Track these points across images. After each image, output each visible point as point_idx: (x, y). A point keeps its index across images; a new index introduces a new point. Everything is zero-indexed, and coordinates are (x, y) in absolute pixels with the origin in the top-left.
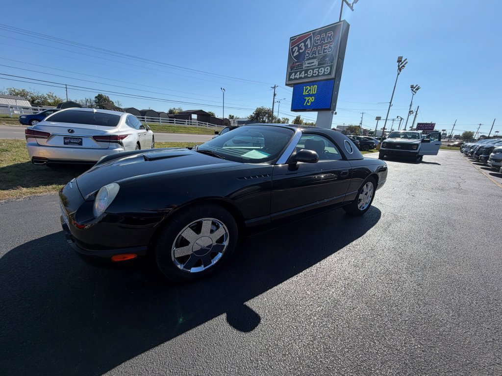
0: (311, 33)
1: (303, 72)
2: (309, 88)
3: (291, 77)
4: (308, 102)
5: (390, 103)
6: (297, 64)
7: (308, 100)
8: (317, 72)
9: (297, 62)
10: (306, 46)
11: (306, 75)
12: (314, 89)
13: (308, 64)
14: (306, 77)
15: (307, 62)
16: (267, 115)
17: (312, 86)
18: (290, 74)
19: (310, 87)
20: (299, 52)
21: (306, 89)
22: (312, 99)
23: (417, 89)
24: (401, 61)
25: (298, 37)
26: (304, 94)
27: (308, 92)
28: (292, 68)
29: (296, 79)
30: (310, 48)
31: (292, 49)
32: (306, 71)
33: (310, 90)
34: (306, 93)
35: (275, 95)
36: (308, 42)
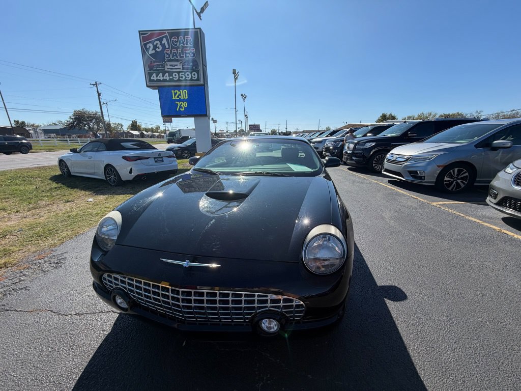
0: (166, 32)
1: (167, 74)
2: (178, 93)
3: (152, 78)
4: (181, 107)
5: (235, 108)
6: (157, 64)
7: (180, 105)
8: (184, 77)
9: (155, 62)
10: (163, 46)
11: (171, 77)
12: (184, 94)
13: (170, 65)
14: (170, 80)
15: (169, 63)
16: (94, 120)
17: (181, 91)
18: (150, 75)
19: (179, 91)
20: (156, 51)
21: (175, 94)
22: (185, 105)
23: (245, 98)
24: (235, 73)
25: (150, 32)
26: (174, 98)
27: (178, 97)
28: (151, 68)
29: (159, 81)
30: (169, 48)
31: (145, 45)
32: (171, 74)
33: (180, 95)
34: (176, 98)
35: (99, 95)
36: (164, 41)
